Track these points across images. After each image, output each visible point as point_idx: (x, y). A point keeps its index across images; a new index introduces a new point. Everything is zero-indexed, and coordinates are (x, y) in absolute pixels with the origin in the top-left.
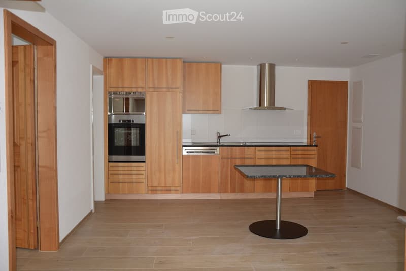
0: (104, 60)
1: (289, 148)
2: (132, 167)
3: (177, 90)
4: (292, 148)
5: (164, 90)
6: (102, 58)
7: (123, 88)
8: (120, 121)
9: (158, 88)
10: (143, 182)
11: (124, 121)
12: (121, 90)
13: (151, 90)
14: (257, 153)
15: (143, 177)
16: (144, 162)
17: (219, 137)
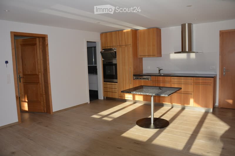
0: (101, 34)
1: (193, 78)
2: (112, 85)
3: (129, 46)
4: (194, 78)
5: (124, 46)
6: (100, 33)
7: (107, 47)
8: (107, 63)
9: (121, 46)
10: (116, 92)
11: (109, 63)
12: (107, 48)
13: (118, 47)
14: (172, 80)
15: (117, 90)
16: (117, 82)
17: (159, 70)
